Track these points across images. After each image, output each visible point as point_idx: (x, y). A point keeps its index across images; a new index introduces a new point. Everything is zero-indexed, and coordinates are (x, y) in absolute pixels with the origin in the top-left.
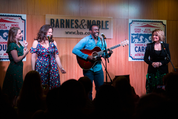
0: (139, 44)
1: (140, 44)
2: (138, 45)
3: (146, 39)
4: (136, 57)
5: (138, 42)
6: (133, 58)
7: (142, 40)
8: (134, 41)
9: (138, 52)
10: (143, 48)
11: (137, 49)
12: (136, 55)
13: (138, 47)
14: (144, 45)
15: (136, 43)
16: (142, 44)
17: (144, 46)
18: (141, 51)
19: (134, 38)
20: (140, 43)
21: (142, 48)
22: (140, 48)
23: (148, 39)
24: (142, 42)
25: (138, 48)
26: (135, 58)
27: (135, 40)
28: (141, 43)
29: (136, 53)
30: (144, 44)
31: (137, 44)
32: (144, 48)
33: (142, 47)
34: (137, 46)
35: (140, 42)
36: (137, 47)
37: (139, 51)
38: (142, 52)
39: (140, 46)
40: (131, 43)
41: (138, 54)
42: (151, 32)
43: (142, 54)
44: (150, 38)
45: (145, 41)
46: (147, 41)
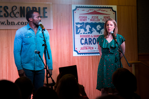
0: (85, 35)
1: (86, 34)
3: (93, 29)
4: (82, 51)
5: (84, 33)
6: (79, 52)
7: (88, 31)
8: (80, 32)
9: (84, 45)
10: (90, 40)
11: (83, 41)
12: (82, 49)
13: (84, 38)
14: (91, 36)
15: (81, 34)
16: (89, 34)
17: (91, 37)
18: (87, 44)
19: (79, 28)
20: (87, 33)
21: (89, 40)
22: (86, 39)
23: (96, 29)
24: (89, 33)
25: (84, 40)
26: (81, 52)
27: (80, 30)
28: (88, 34)
29: (82, 46)
30: (91, 35)
31: (83, 35)
32: (91, 40)
33: (89, 39)
34: (83, 38)
35: (86, 32)
36: (83, 39)
37: (85, 44)
38: (89, 44)
39: (86, 38)
40: (76, 34)
41: (85, 48)
42: (99, 20)
43: (90, 47)
44: (99, 28)
45: (92, 31)
46: (94, 31)
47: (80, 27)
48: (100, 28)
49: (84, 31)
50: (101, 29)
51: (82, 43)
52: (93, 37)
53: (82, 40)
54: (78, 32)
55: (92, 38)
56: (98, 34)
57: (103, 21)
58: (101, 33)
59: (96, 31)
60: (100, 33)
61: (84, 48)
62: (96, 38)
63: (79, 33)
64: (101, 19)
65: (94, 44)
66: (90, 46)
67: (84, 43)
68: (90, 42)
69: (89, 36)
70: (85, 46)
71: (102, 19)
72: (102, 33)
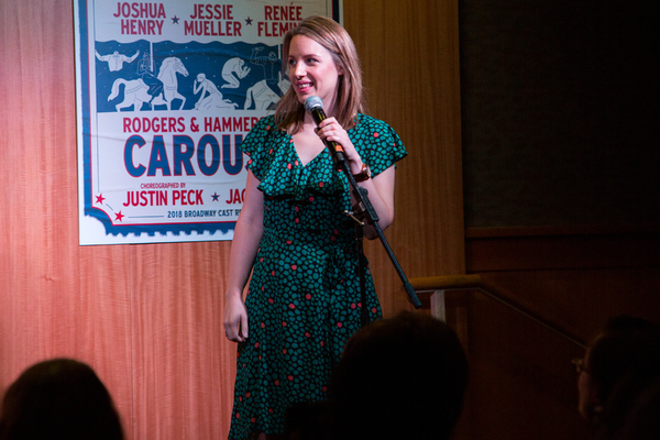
0: (150, 115)
1: (160, 114)
2: (149, 124)
4: (133, 215)
5: (146, 107)
6: (116, 222)
7: (171, 92)
8: (120, 98)
9: (145, 178)
10: (184, 149)
11: (142, 156)
12: (132, 199)
13: (149, 137)
14: (187, 124)
15: (131, 108)
16: (176, 114)
17: (188, 132)
18: (166, 173)
19: (117, 75)
20: (163, 107)
21: (177, 147)
22: (158, 144)
23: (219, 82)
24: (176, 104)
25: (148, 148)
26: (125, 221)
27: (122, 87)
28: (169, 113)
29: (135, 184)
30: (187, 115)
31: (142, 115)
32: (190, 149)
33: (178, 141)
34: (141, 133)
35: (158, 101)
36: (141, 142)
37: (152, 173)
38: (178, 173)
39: (160, 133)
40: (98, 111)
41: (151, 193)
42: (237, 31)
43: (180, 189)
44: (234, 73)
45: (196, 91)
46: (207, 94)
47: (120, 67)
48: (243, 74)
49: (149, 92)
50: (247, 83)
51: (136, 165)
52: (202, 127)
53: (136, 147)
54: (111, 97)
55: (196, 138)
56: (228, 111)
57: (263, 32)
58: (248, 104)
59: (216, 96)
60: (241, 107)
61: (148, 196)
62: (218, 135)
63: (118, 107)
64: (249, 21)
65: (209, 171)
66: (183, 185)
67: (146, 165)
68: (182, 160)
69: (178, 126)
70: (151, 185)
71: (255, 24)
72: (253, 107)
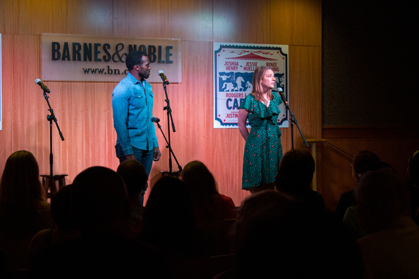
0: (234, 93)
1: (236, 92)
2: (233, 95)
3: (249, 84)
4: (228, 120)
5: (232, 90)
6: (224, 122)
7: (240, 86)
8: (225, 88)
9: (232, 110)
11: (231, 104)
12: (228, 116)
13: (233, 99)
14: (244, 95)
15: (229, 91)
16: (241, 93)
19: (225, 81)
22: (236, 101)
24: (241, 90)
25: (233, 102)
26: (226, 122)
27: (226, 85)
28: (239, 92)
29: (229, 112)
30: (244, 93)
31: (231, 93)
34: (231, 98)
35: (236, 89)
36: (231, 100)
37: (234, 109)
39: (236, 98)
40: (219, 91)
45: (246, 86)
46: (250, 87)
47: (226, 79)
49: (234, 86)
51: (229, 107)
53: (229, 101)
59: (252, 87)
61: (233, 115)
69: (241, 96)
70: (234, 112)
